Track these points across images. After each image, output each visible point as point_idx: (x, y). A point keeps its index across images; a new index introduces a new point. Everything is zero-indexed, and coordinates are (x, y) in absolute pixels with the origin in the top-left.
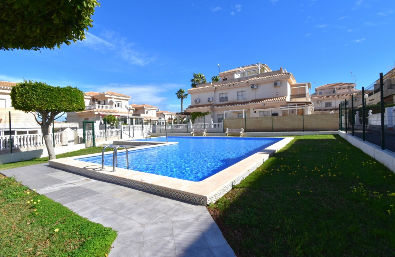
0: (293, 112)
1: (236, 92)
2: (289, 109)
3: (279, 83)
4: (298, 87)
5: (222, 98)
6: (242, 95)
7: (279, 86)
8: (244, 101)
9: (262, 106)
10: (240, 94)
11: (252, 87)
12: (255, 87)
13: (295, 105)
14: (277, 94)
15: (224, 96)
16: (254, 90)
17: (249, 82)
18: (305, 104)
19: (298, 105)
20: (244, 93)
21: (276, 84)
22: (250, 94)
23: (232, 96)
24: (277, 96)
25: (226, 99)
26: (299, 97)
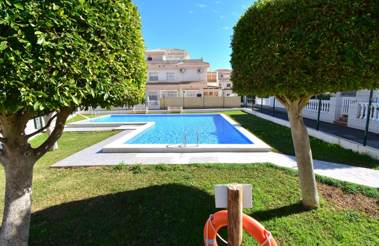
0: (211, 94)
1: (166, 74)
2: (208, 91)
3: (201, 70)
4: (212, 74)
5: (152, 77)
6: (171, 76)
7: (201, 73)
8: (173, 82)
9: (189, 87)
10: (169, 75)
11: (181, 70)
12: (183, 71)
13: (213, 89)
14: (199, 78)
15: (154, 75)
16: (182, 73)
17: (178, 66)
18: (219, 88)
19: (214, 89)
20: (173, 75)
21: (199, 71)
22: (178, 77)
23: (162, 76)
24: (200, 80)
25: (156, 78)
26: (212, 82)
